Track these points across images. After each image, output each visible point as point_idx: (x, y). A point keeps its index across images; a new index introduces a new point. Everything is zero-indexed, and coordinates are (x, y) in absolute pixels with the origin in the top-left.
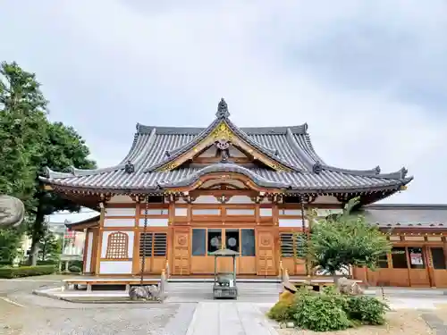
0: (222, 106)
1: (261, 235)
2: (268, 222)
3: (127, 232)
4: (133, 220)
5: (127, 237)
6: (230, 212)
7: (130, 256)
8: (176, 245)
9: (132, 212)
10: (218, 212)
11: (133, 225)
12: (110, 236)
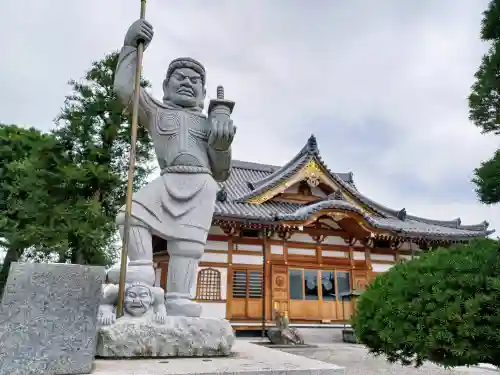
0: (312, 142)
1: (357, 279)
2: (362, 266)
3: (220, 269)
4: (226, 256)
5: (219, 273)
6: (325, 253)
7: (224, 296)
8: (274, 286)
9: (224, 246)
10: (312, 252)
11: (225, 261)
12: (200, 273)
